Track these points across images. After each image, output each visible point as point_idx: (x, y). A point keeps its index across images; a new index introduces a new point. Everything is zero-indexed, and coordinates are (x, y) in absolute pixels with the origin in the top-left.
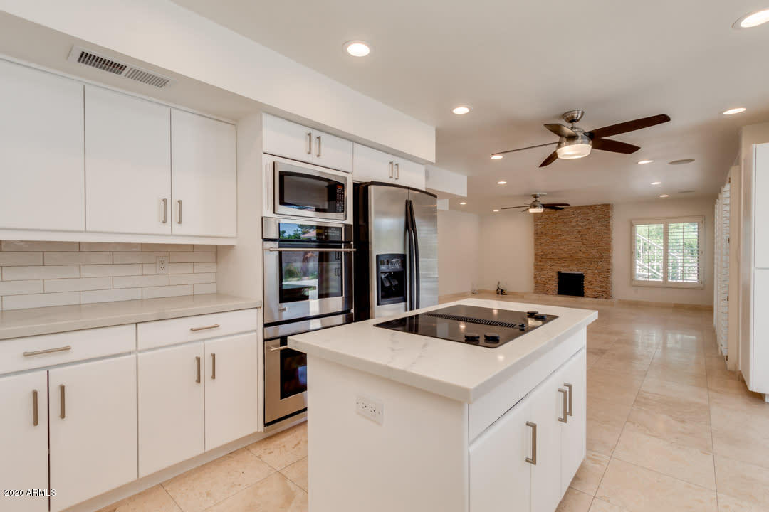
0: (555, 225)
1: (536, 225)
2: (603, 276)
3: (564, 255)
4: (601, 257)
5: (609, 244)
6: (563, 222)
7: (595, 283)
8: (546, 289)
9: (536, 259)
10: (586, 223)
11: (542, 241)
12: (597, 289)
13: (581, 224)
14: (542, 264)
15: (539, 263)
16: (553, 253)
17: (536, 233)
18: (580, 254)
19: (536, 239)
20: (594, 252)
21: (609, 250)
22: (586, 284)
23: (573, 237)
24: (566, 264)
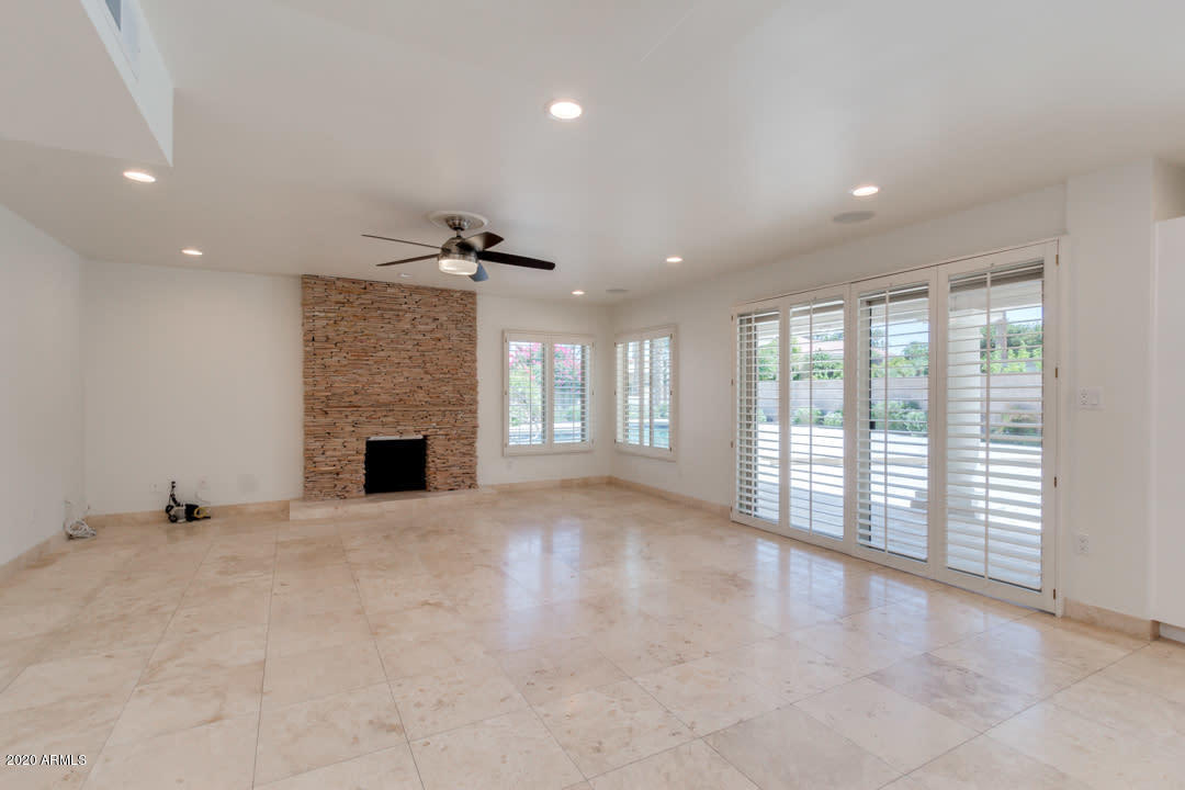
0: (362, 323)
1: (308, 318)
2: (465, 442)
3: (384, 398)
4: (461, 402)
5: (473, 375)
6: (382, 315)
7: (451, 458)
8: (340, 485)
9: (309, 411)
10: (433, 326)
11: (328, 361)
12: (456, 470)
13: (422, 327)
14: (329, 420)
15: (322, 420)
16: (356, 393)
17: (310, 338)
18: (421, 395)
19: (310, 358)
20: (448, 391)
21: (473, 388)
22: (433, 462)
23: (404, 354)
24: (390, 419)
